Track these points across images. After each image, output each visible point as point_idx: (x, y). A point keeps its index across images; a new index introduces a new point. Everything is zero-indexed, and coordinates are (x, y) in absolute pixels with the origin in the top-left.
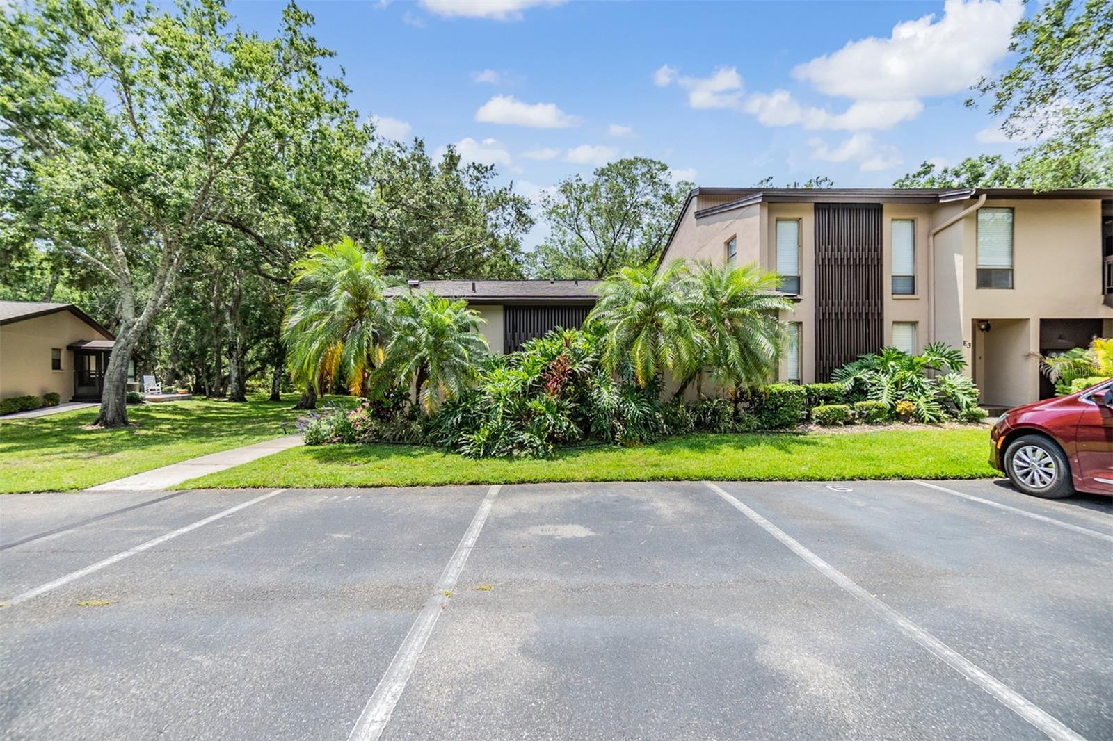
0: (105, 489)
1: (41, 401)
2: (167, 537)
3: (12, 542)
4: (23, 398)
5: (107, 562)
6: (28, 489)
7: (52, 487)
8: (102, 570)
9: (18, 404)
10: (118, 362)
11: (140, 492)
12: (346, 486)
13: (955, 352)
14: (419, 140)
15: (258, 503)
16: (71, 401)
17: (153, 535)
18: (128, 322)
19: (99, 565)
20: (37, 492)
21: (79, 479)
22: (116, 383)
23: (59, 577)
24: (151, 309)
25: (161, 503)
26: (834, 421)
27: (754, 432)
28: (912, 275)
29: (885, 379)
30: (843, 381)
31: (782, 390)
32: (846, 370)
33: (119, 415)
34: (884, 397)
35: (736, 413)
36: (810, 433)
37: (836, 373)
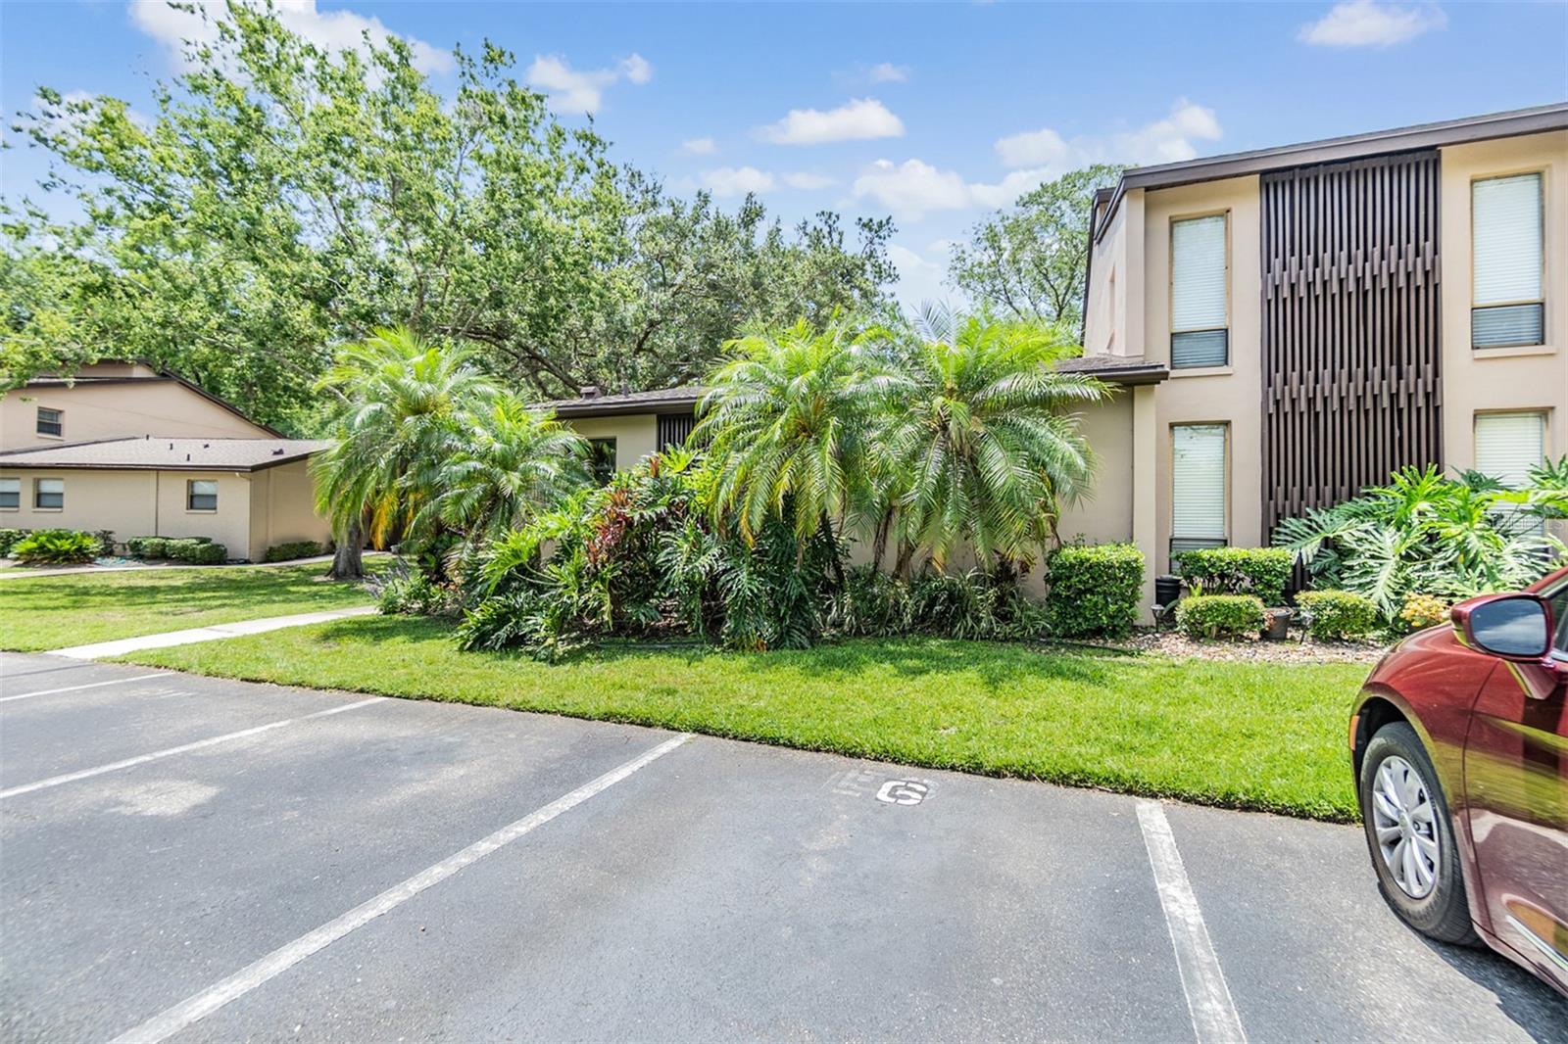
26: (1228, 630)
27: (1032, 641)
28: (1539, 301)
29: (1391, 542)
30: (1298, 544)
31: (1088, 560)
32: (1310, 520)
33: (351, 565)
34: (1380, 584)
35: (1001, 600)
36: (1148, 652)
37: (1286, 527)
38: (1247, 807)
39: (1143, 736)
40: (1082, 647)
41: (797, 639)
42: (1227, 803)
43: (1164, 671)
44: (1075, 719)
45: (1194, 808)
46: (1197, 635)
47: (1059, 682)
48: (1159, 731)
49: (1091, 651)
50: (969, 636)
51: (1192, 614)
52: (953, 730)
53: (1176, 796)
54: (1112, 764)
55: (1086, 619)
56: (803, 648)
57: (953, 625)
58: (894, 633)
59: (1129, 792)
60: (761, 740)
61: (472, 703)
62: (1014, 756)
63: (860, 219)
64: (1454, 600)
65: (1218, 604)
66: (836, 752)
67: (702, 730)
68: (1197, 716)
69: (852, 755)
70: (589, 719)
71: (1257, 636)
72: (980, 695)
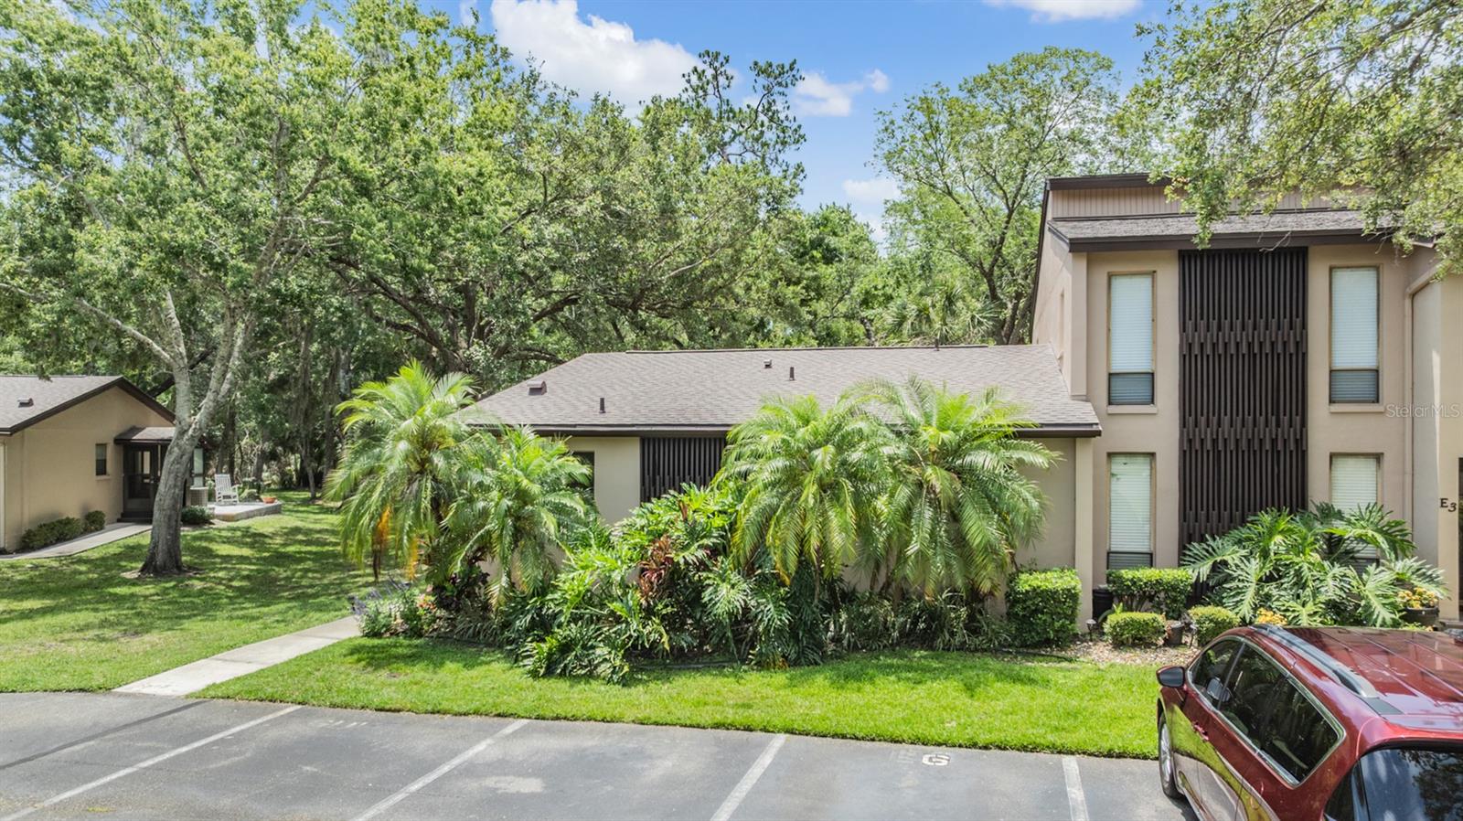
0: (131, 691)
1: (81, 524)
2: (167, 756)
3: (45, 751)
4: (60, 522)
5: (114, 776)
6: (60, 687)
7: (82, 685)
8: (110, 783)
9: (55, 532)
10: (171, 482)
11: (162, 697)
12: (363, 707)
13: (1398, 524)
14: (601, 98)
15: (261, 724)
16: (119, 521)
17: (158, 751)
18: (183, 424)
19: (108, 779)
20: (69, 691)
21: (109, 676)
22: (168, 512)
23: (78, 786)
24: (211, 403)
25: (176, 715)
26: (1140, 639)
27: (997, 651)
28: (1375, 368)
29: (1254, 568)
30: (1199, 564)
31: (1039, 587)
32: (1209, 545)
33: (171, 557)
34: (1246, 602)
35: (971, 617)
36: (1081, 659)
37: (1190, 550)
38: (1120, 756)
39: (1071, 721)
40: (1035, 655)
41: (811, 657)
42: (1110, 755)
43: (1091, 674)
44: (1030, 712)
45: (1092, 758)
46: (1119, 644)
47: (1019, 686)
48: (1080, 718)
49: (1041, 658)
50: (947, 648)
51: (1114, 628)
52: (954, 724)
53: (1084, 753)
54: (1051, 738)
55: (1038, 633)
56: (816, 664)
57: (933, 640)
58: (885, 646)
59: (1060, 752)
60: (835, 736)
61: (603, 720)
62: (995, 737)
63: (756, 64)
64: (1288, 614)
65: (1132, 620)
66: (885, 740)
67: (791, 732)
68: (1106, 707)
69: (896, 742)
70: (704, 728)
71: (1161, 642)
72: (964, 699)
